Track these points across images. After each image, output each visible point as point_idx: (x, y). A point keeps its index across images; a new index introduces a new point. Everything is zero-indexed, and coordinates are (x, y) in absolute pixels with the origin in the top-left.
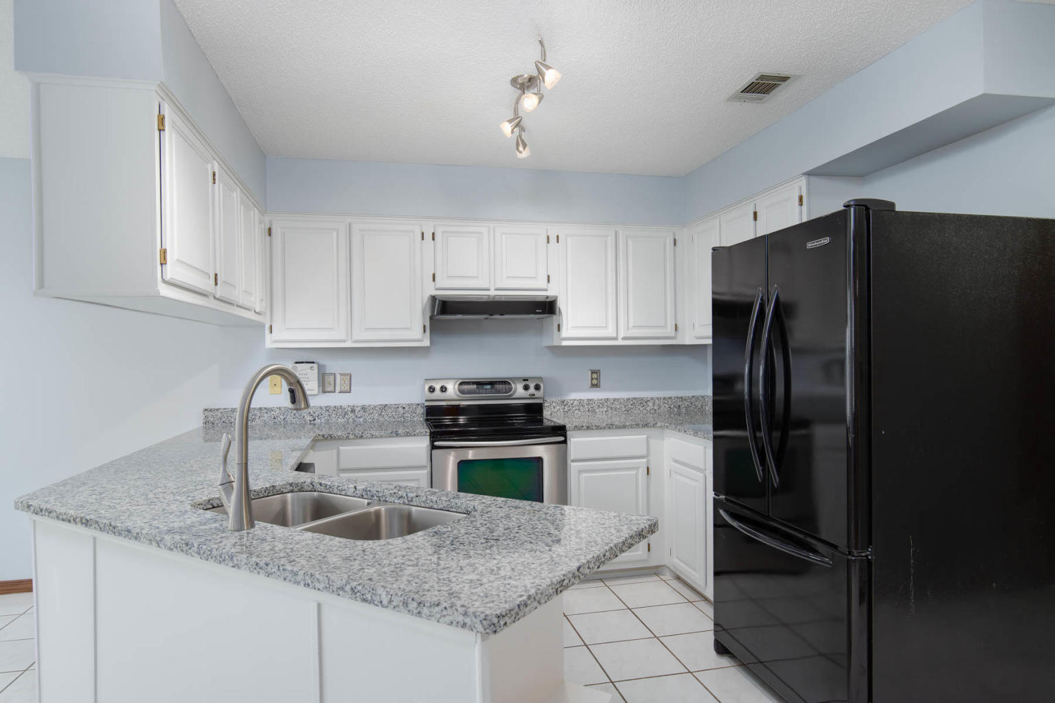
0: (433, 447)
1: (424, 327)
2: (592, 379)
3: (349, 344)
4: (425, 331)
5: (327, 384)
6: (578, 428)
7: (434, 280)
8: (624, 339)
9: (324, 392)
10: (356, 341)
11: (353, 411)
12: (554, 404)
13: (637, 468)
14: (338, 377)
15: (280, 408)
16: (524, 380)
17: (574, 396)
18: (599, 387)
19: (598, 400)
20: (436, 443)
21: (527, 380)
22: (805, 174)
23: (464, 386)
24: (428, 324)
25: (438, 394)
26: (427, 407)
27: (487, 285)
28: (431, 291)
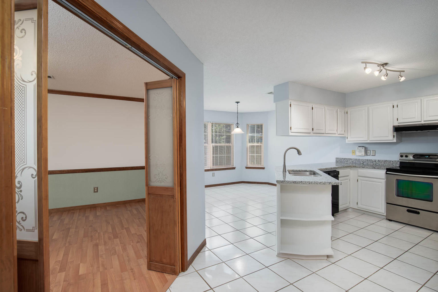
0: (387, 173)
3: (369, 142)
4: (394, 137)
5: (368, 153)
7: (397, 120)
9: (367, 155)
10: (370, 141)
11: (375, 161)
14: (371, 151)
15: (354, 159)
20: (387, 172)
23: (416, 156)
24: (395, 135)
25: (404, 158)
26: (400, 162)
27: (420, 120)
28: (396, 124)
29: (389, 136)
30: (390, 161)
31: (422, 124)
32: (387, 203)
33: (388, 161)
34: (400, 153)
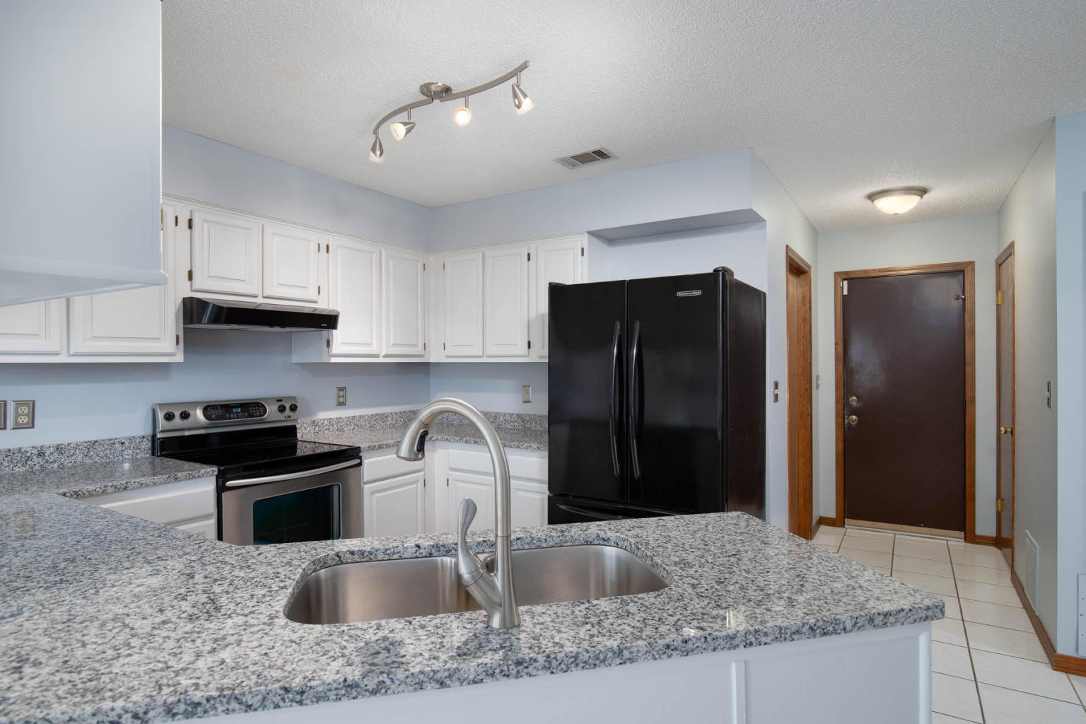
0: (224, 490)
1: (178, 338)
2: (340, 396)
4: (177, 343)
6: (371, 448)
7: (190, 278)
8: (385, 356)
11: (41, 454)
12: (305, 425)
13: (416, 482)
14: (10, 406)
16: (278, 401)
17: (322, 415)
18: (345, 404)
19: (346, 418)
21: (281, 400)
22: (590, 233)
23: (211, 410)
24: (181, 334)
25: (175, 422)
28: (187, 292)
34: (169, 405)
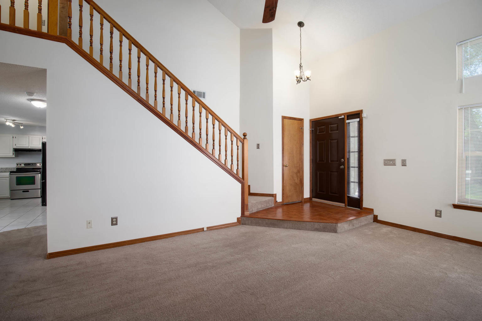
0: (10, 174)
7: (16, 145)
23: (25, 164)
24: (14, 153)
25: (19, 166)
26: (17, 168)
27: (28, 146)
28: (15, 147)
29: (11, 154)
30: (10, 168)
31: (29, 148)
32: (11, 190)
33: (8, 168)
34: (17, 163)
